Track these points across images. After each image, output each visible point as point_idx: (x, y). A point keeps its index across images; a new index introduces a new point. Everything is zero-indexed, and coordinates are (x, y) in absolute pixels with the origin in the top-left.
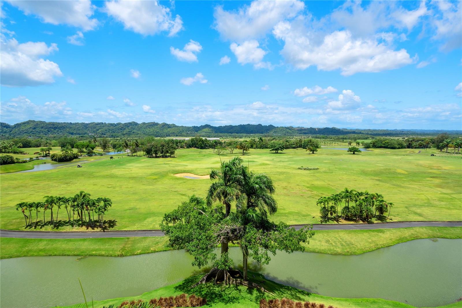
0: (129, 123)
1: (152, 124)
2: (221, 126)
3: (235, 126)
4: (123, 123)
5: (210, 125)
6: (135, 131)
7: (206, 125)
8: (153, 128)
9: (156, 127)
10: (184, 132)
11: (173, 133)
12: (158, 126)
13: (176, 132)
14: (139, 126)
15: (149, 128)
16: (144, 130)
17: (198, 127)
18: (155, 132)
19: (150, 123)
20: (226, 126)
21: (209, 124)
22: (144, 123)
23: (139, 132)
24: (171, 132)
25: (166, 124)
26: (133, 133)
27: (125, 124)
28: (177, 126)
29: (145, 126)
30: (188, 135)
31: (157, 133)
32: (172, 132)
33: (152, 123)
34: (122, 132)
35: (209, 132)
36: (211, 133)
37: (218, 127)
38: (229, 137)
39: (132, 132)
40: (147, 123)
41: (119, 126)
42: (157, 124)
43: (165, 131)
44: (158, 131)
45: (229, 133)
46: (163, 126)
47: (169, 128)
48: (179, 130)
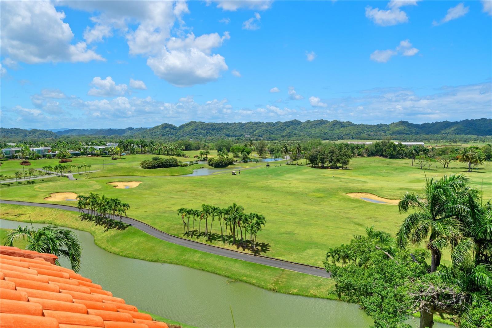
0: (290, 122)
1: (319, 122)
2: (428, 124)
3: (454, 122)
4: (283, 121)
5: (407, 122)
6: (296, 132)
7: (401, 121)
8: (321, 128)
9: (324, 126)
10: (365, 133)
11: (348, 134)
12: (328, 125)
13: (352, 133)
14: (302, 125)
16: (309, 131)
18: (322, 132)
19: (316, 121)
20: (437, 122)
21: (406, 121)
22: (308, 122)
23: (302, 133)
24: (345, 132)
25: (338, 122)
26: (295, 134)
27: (285, 123)
28: (354, 125)
29: (309, 125)
30: (370, 137)
31: (325, 134)
33: (319, 120)
34: (281, 133)
35: (406, 132)
36: (409, 134)
37: (422, 124)
38: (443, 141)
39: (294, 133)
40: (312, 122)
41: (279, 125)
43: (336, 132)
44: (327, 131)
45: (442, 134)
46: (334, 125)
47: (342, 127)
48: (356, 130)
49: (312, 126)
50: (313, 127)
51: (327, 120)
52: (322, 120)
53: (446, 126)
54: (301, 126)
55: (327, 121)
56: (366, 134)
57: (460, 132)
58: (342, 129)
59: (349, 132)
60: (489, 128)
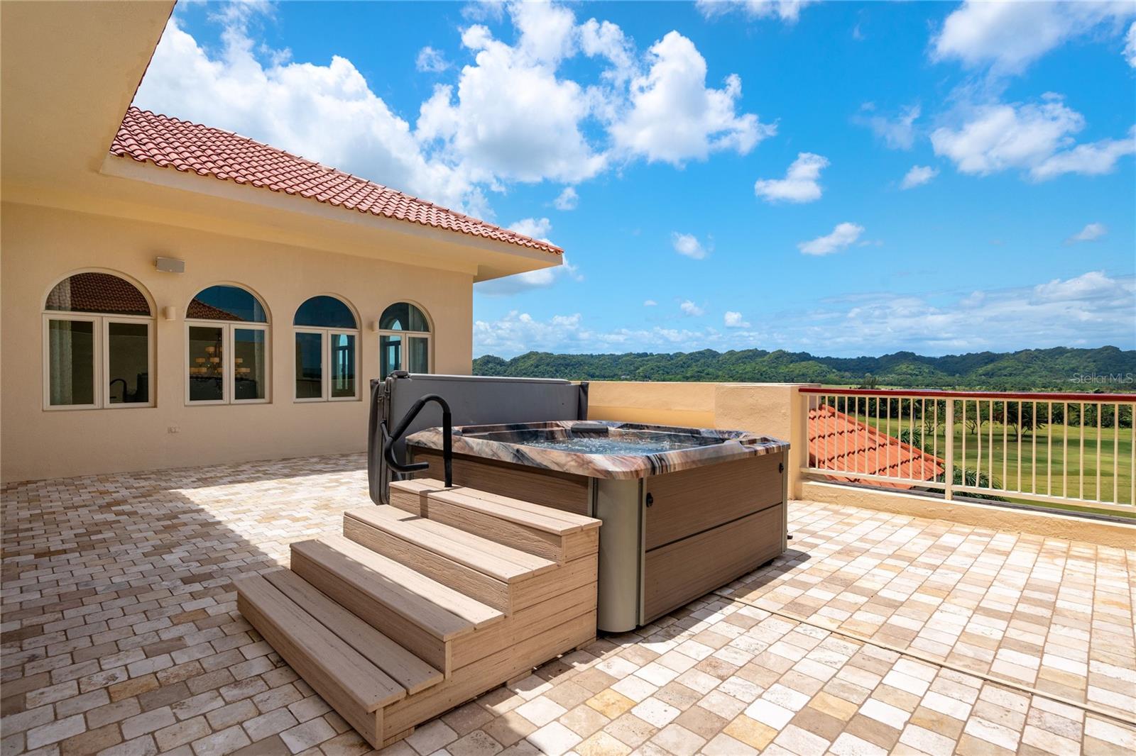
0: (700, 353)
1: (750, 353)
2: (952, 356)
3: (1003, 354)
4: (687, 352)
5: (913, 354)
6: (710, 370)
7: (901, 352)
8: (753, 364)
9: (759, 360)
10: (834, 372)
11: (803, 375)
12: (766, 358)
13: (811, 372)
14: (720, 359)
15: (742, 362)
16: (732, 369)
17: (874, 358)
18: (756, 371)
19: (745, 351)
20: (968, 354)
21: (910, 351)
22: (731, 353)
23: (720, 373)
24: (797, 371)
25: (784, 352)
26: (708, 374)
27: (691, 354)
28: (814, 359)
29: (733, 359)
30: (843, 379)
31: (761, 375)
32: (801, 373)
33: (751, 351)
34: (683, 372)
35: (910, 371)
36: (917, 375)
37: (941, 358)
38: (980, 389)
39: (706, 372)
40: (738, 353)
41: (679, 359)
42: (764, 353)
43: (781, 371)
44: (764, 369)
45: (981, 375)
46: (777, 358)
47: (791, 362)
48: (818, 367)
49: (737, 360)
50: (740, 361)
51: (764, 349)
52: (756, 349)
53: (986, 361)
54: (718, 361)
55: (765, 351)
56: (837, 375)
57: (1014, 372)
58: (791, 366)
59: (805, 371)
60: (1071, 366)
